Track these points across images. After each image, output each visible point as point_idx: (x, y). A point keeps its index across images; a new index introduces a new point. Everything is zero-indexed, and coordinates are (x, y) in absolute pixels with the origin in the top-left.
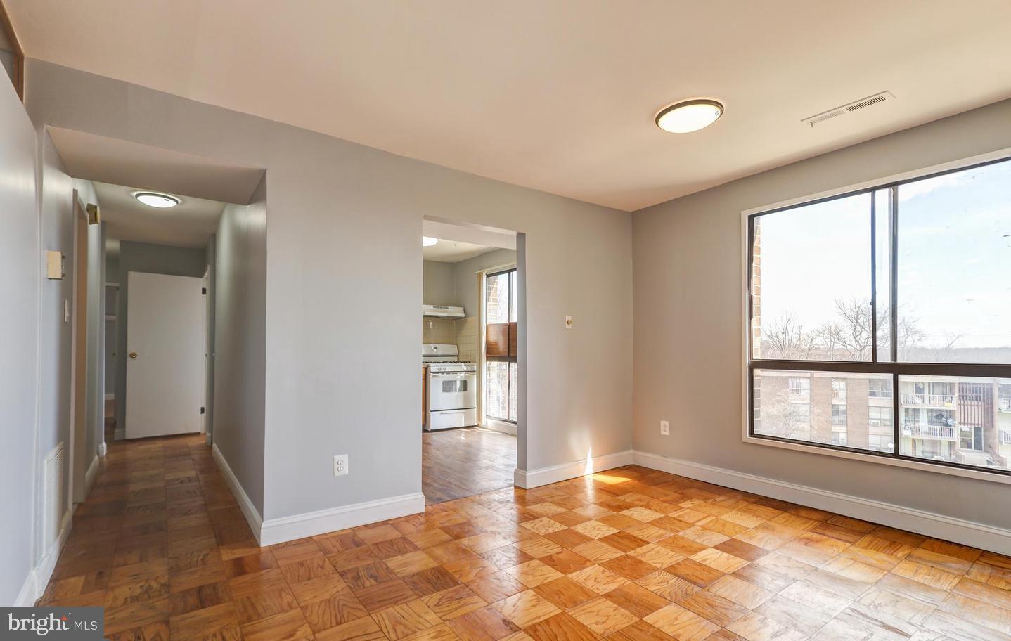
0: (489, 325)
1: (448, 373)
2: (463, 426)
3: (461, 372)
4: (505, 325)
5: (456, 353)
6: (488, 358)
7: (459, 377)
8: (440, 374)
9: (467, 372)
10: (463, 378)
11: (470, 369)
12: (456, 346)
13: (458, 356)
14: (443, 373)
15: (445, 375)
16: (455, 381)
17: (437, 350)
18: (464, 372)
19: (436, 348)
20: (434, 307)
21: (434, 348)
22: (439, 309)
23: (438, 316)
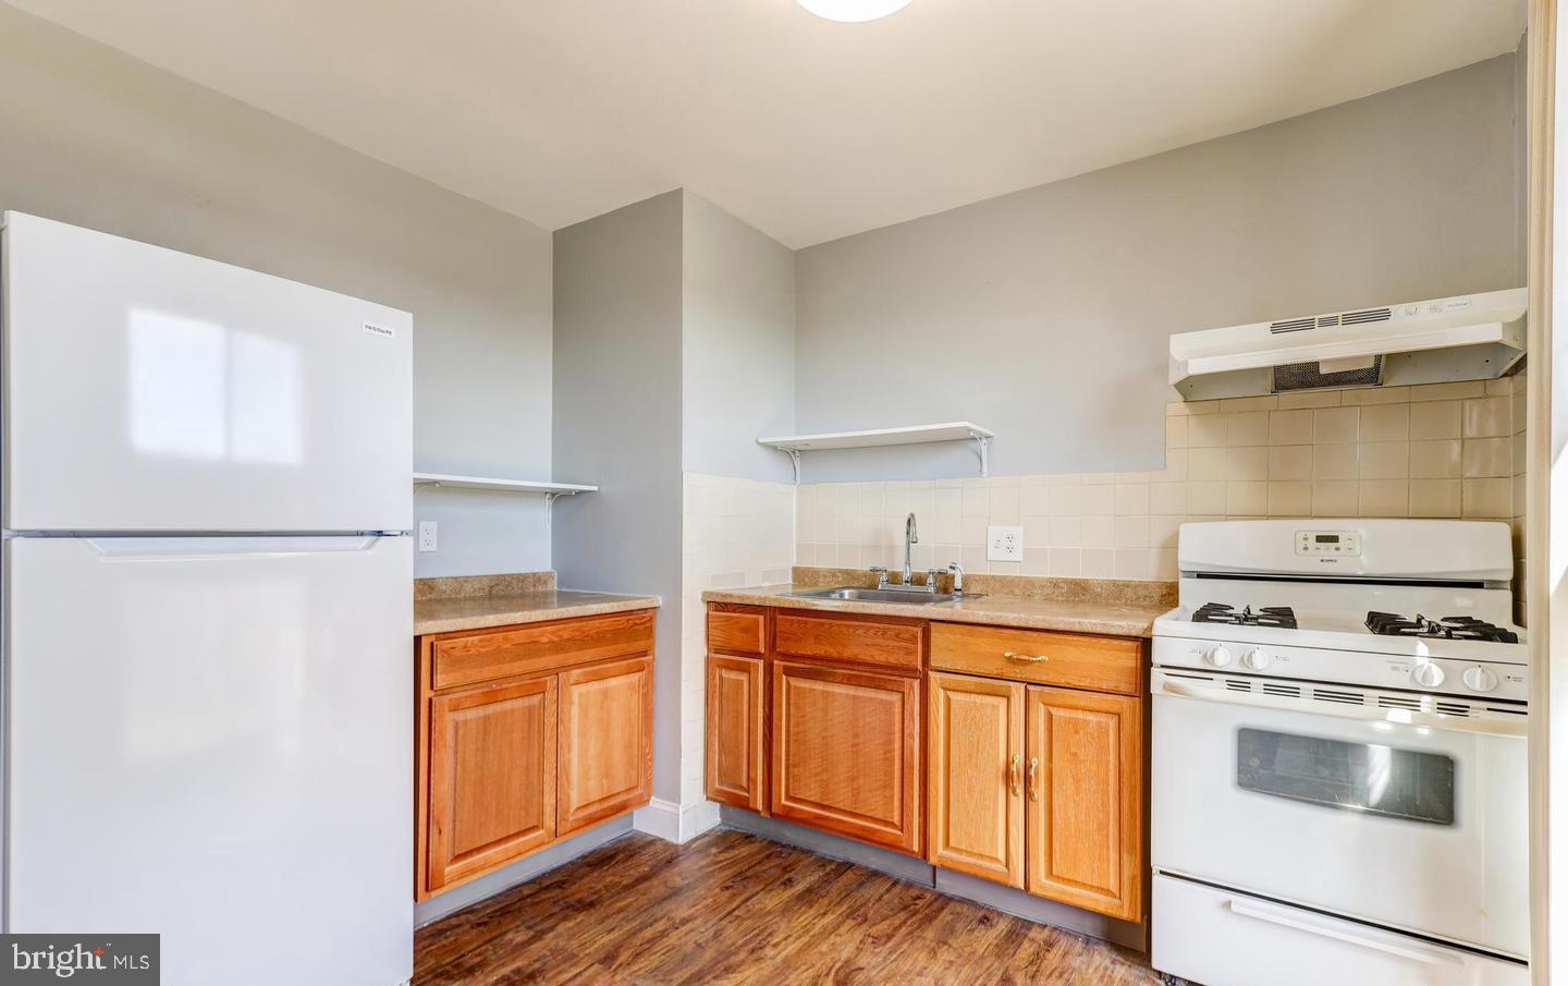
1: (1283, 685)
7: (1382, 728)
9: (1450, 701)
10: (1423, 742)
11: (1483, 680)
15: (1258, 696)
16: (1359, 747)
17: (1342, 551)
18: (1425, 699)
19: (1334, 539)
20: (1276, 329)
21: (1320, 539)
22: (1318, 331)
23: (1316, 364)
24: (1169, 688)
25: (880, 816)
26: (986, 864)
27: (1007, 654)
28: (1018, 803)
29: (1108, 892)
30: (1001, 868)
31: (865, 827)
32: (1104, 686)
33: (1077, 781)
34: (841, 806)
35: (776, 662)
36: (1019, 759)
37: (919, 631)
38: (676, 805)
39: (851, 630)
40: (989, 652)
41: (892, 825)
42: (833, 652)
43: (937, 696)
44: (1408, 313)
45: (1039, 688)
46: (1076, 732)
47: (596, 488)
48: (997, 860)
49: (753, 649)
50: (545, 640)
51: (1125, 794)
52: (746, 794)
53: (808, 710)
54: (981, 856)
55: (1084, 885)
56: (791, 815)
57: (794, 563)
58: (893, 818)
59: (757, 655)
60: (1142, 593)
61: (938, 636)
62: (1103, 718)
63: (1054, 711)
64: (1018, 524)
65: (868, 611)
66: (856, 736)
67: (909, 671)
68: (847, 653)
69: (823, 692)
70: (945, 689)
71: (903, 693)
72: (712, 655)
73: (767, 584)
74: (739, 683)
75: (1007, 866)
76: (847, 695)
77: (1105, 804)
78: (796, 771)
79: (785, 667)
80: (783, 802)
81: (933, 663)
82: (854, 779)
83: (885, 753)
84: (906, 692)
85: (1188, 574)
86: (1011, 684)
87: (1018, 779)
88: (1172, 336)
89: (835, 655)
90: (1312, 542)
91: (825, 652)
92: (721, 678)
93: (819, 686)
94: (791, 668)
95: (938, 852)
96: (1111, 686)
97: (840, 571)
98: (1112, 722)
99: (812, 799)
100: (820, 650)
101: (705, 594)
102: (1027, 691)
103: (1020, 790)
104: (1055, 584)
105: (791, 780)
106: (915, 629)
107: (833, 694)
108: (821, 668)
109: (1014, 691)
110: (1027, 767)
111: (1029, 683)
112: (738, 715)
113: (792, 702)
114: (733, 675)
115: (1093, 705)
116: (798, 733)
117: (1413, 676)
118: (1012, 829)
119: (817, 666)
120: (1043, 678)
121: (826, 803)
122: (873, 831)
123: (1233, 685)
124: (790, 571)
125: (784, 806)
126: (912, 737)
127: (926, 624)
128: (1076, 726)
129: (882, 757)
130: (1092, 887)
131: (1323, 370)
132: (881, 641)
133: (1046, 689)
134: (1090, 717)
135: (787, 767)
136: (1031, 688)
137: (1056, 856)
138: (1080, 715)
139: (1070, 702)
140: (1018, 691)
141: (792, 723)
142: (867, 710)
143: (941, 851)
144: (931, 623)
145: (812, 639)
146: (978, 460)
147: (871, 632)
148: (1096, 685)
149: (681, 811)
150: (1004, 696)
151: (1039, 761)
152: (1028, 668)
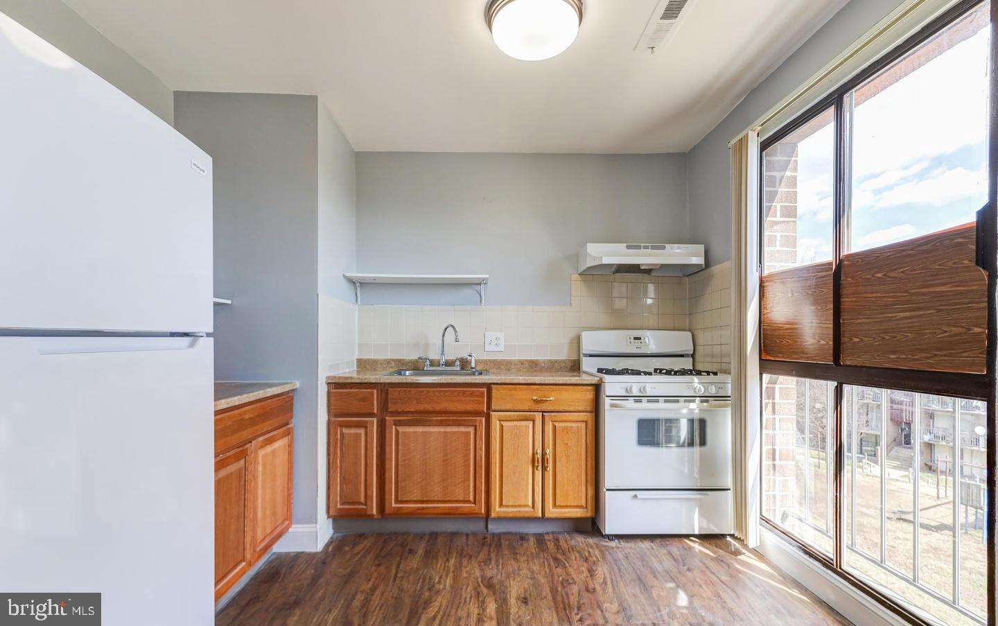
0: (771, 276)
1: (653, 399)
2: (697, 532)
3: (690, 398)
4: (824, 267)
5: (689, 348)
6: (766, 365)
7: (685, 411)
8: (630, 403)
9: (705, 398)
10: (697, 414)
11: (713, 390)
12: (689, 334)
13: (693, 356)
14: (638, 399)
15: (645, 404)
16: (677, 420)
17: (643, 343)
18: (698, 398)
19: (640, 339)
20: (628, 247)
21: (635, 338)
22: (642, 251)
23: (639, 265)
24: (613, 406)
25: (461, 498)
26: (522, 509)
27: (535, 398)
28: (539, 474)
29: (581, 507)
30: (530, 509)
31: (452, 507)
32: (580, 409)
33: (568, 457)
34: (435, 498)
35: (387, 418)
36: (539, 451)
37: (485, 390)
38: (314, 525)
39: (442, 394)
40: (524, 398)
41: (469, 502)
42: (428, 407)
43: (496, 425)
44: (671, 248)
45: (549, 414)
46: (567, 433)
47: (229, 302)
48: (528, 506)
49: (370, 411)
50: (247, 417)
51: (589, 459)
52: (364, 507)
53: (412, 445)
54: (520, 506)
55: (570, 507)
56: (400, 512)
57: (357, 356)
58: (469, 497)
59: (372, 415)
60: (563, 365)
61: (495, 392)
62: (579, 424)
63: (556, 424)
64: (502, 332)
65: (455, 381)
66: (446, 455)
67: (478, 413)
68: (438, 407)
69: (423, 432)
70: (500, 421)
71: (475, 426)
72: (333, 419)
73: (347, 371)
74: (357, 436)
75: (533, 507)
76: (440, 432)
77: (580, 466)
78: (403, 484)
79: (395, 421)
80: (393, 505)
81: (493, 407)
82: (443, 481)
83: (464, 462)
84: (478, 425)
85: (586, 355)
86: (535, 413)
87: (540, 462)
88: (588, 244)
89: (431, 409)
90: (632, 340)
91: (424, 408)
92: (342, 434)
93: (420, 429)
94: (400, 421)
95: (497, 510)
96: (583, 409)
97: (393, 360)
98: (583, 425)
99: (415, 499)
100: (421, 407)
101: (328, 378)
102: (543, 416)
103: (540, 468)
104: (522, 362)
105: (399, 490)
106: (482, 389)
107: (430, 433)
108: (421, 418)
109: (537, 416)
110: (544, 454)
111: (543, 412)
112: (357, 456)
113: (400, 442)
114: (352, 431)
115: (576, 419)
116: (404, 460)
117: (695, 391)
118: (536, 487)
119: (417, 417)
120: (552, 408)
121: (425, 499)
122: (457, 508)
123: (636, 401)
124: (355, 361)
125: (394, 508)
126: (481, 450)
127: (489, 386)
128: (567, 430)
129: (462, 464)
130: (574, 506)
131: (642, 268)
132: (463, 398)
133: (553, 414)
134: (574, 425)
135: (397, 483)
136: (545, 414)
137: (558, 496)
138: (569, 424)
139: (565, 418)
140: (538, 416)
141: (400, 454)
142: (454, 439)
143: (497, 509)
144: (493, 386)
145: (415, 402)
146: (479, 296)
147: (454, 394)
148: (576, 409)
149: (318, 528)
150: (530, 420)
151: (549, 451)
152: (544, 404)
